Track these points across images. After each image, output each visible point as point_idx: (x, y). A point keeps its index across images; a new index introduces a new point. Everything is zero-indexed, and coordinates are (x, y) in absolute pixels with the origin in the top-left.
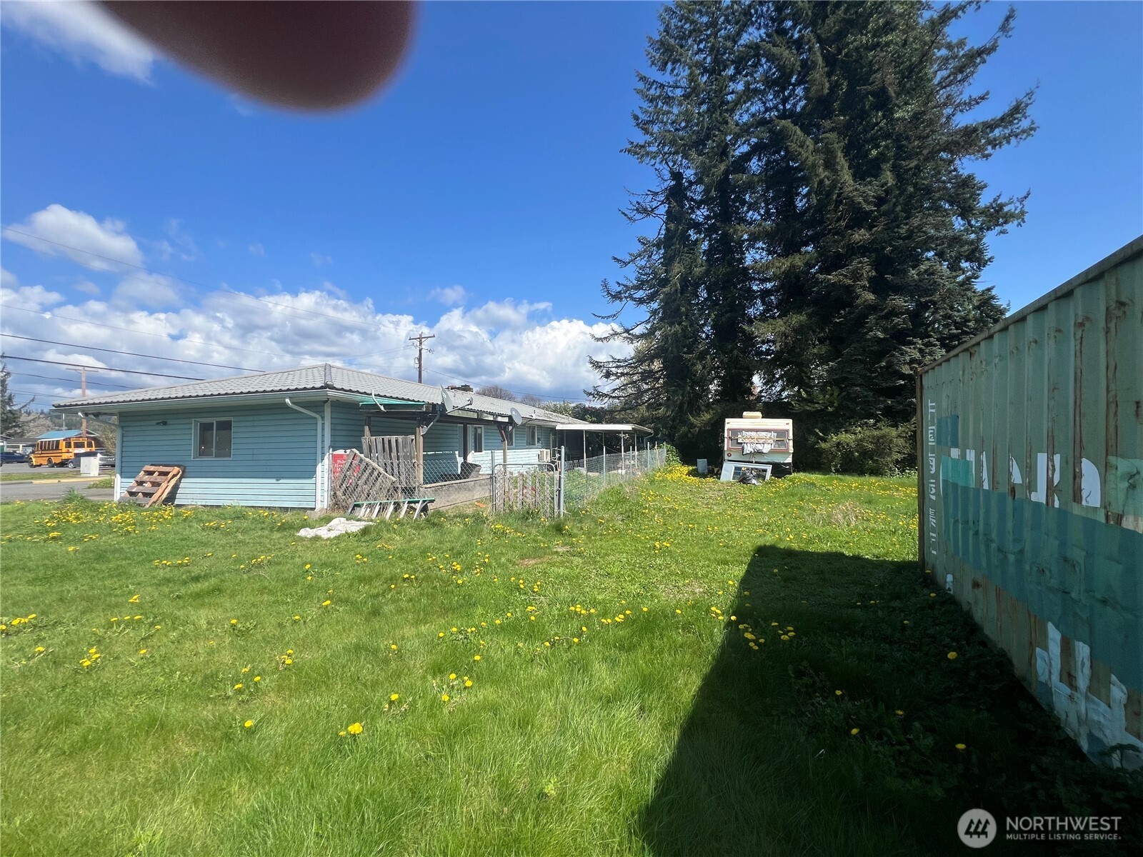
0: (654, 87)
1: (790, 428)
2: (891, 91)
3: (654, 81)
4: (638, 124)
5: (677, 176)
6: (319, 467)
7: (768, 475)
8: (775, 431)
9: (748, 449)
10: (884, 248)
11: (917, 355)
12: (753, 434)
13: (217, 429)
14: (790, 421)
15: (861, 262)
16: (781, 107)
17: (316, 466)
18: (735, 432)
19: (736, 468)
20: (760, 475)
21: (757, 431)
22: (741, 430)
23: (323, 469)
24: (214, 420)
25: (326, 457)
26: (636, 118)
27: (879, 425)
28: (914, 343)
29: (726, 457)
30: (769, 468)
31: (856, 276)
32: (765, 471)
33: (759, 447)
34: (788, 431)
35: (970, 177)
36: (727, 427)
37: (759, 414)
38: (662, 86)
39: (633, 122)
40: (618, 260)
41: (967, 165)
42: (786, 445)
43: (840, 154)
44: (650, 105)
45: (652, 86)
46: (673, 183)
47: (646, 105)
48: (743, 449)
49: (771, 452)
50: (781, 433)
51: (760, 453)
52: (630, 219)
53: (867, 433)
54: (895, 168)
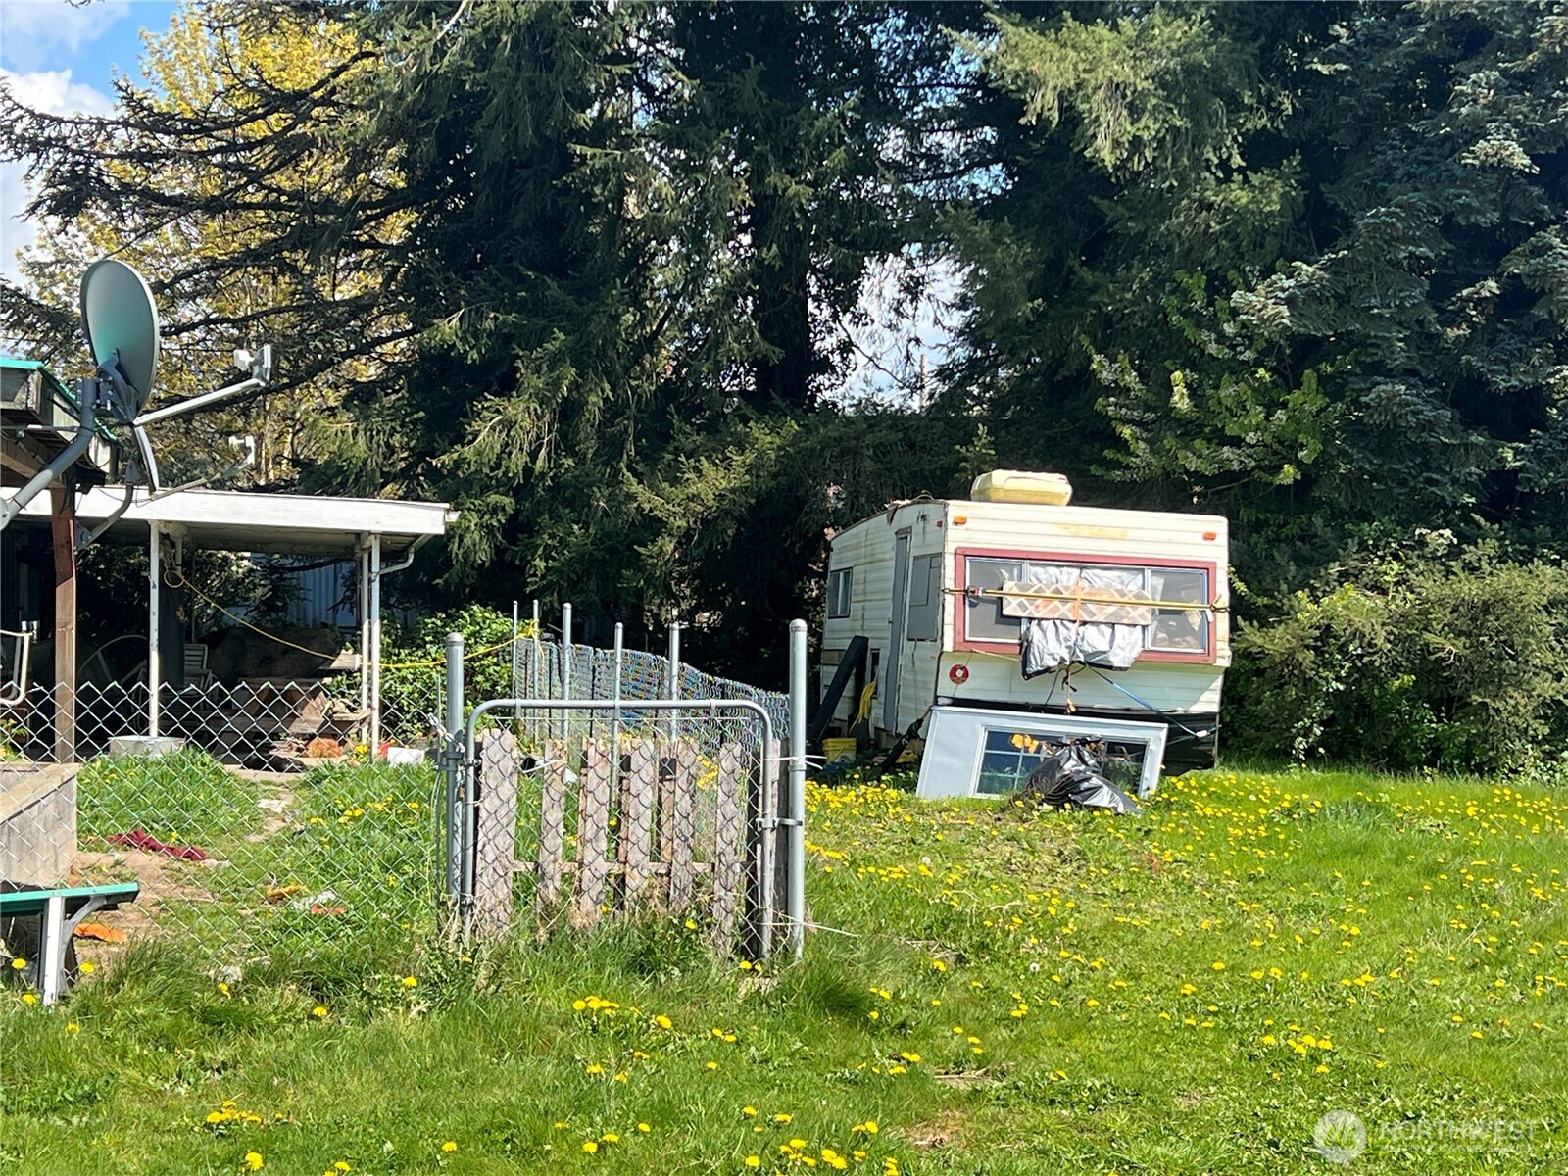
1: (1218, 553)
8: (1159, 567)
9: (1049, 648)
12: (1068, 577)
14: (1219, 525)
18: (990, 565)
21: (1082, 562)
22: (1012, 561)
27: (1471, 553)
29: (946, 687)
30: (1156, 739)
32: (1138, 750)
33: (1095, 640)
34: (1208, 569)
36: (954, 538)
37: (1058, 484)
42: (1205, 636)
48: (1025, 645)
49: (1147, 663)
50: (1183, 574)
51: (1096, 666)
53: (1429, 587)
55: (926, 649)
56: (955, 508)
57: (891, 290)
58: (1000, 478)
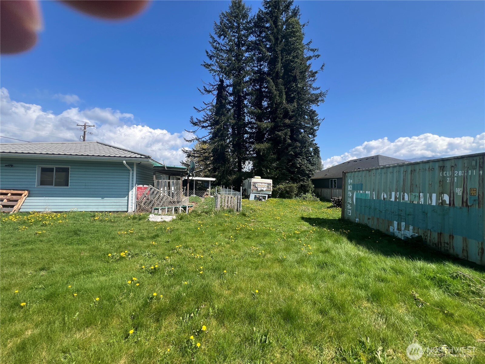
0: (216, 43)
1: (271, 182)
2: (298, 78)
3: (216, 40)
4: (208, 55)
5: (222, 81)
6: (130, 193)
7: (267, 198)
8: (267, 183)
9: (259, 189)
10: (293, 127)
11: (301, 161)
12: (261, 184)
13: (56, 171)
14: (272, 180)
15: (288, 130)
16: (259, 67)
17: (129, 192)
18: (255, 183)
19: (255, 196)
20: (264, 198)
21: (261, 183)
22: (256, 183)
23: (133, 193)
24: (54, 167)
25: (134, 188)
26: (207, 52)
27: (290, 183)
28: (300, 158)
29: (252, 192)
30: (267, 196)
31: (286, 134)
32: (266, 197)
33: (263, 189)
34: (271, 184)
35: (315, 111)
36: (252, 181)
37: (260, 177)
38: (219, 43)
39: (206, 54)
40: (196, 109)
41: (313, 107)
42: (270, 188)
43: (284, 93)
44: (214, 50)
45: (215, 42)
46: (220, 83)
47: (213, 49)
48: (257, 189)
49: (266, 190)
50: (269, 184)
51: (262, 191)
52: (202, 93)
53: (287, 185)
54: (298, 102)
55: (250, 189)
56: (252, 179)
57: (248, 163)
58: (255, 177)
